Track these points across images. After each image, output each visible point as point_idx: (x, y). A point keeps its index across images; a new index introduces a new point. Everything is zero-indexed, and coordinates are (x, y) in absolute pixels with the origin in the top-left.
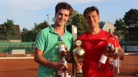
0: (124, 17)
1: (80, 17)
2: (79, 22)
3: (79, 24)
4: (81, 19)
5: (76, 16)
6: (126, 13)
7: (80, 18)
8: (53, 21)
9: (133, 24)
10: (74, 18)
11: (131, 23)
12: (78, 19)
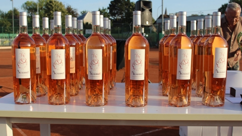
0: (109, 6)
1: (53, 4)
2: (52, 10)
3: (52, 12)
4: (55, 6)
5: (48, 2)
6: (111, 2)
7: (53, 6)
8: (23, 8)
9: (118, 15)
10: (46, 5)
11: (117, 13)
12: (51, 6)
